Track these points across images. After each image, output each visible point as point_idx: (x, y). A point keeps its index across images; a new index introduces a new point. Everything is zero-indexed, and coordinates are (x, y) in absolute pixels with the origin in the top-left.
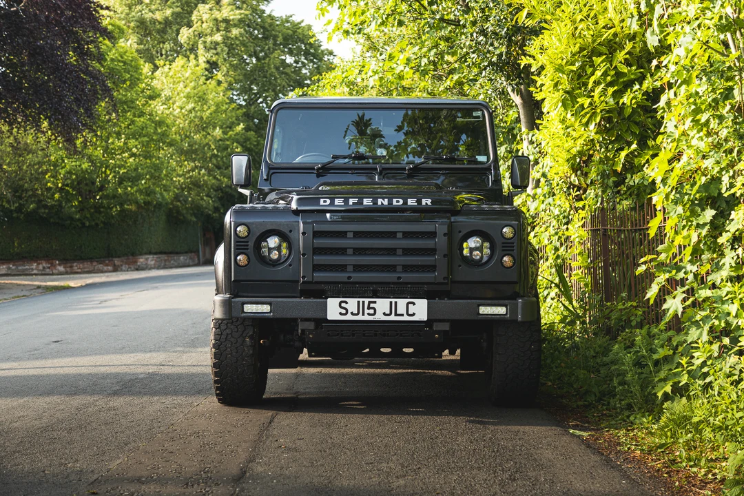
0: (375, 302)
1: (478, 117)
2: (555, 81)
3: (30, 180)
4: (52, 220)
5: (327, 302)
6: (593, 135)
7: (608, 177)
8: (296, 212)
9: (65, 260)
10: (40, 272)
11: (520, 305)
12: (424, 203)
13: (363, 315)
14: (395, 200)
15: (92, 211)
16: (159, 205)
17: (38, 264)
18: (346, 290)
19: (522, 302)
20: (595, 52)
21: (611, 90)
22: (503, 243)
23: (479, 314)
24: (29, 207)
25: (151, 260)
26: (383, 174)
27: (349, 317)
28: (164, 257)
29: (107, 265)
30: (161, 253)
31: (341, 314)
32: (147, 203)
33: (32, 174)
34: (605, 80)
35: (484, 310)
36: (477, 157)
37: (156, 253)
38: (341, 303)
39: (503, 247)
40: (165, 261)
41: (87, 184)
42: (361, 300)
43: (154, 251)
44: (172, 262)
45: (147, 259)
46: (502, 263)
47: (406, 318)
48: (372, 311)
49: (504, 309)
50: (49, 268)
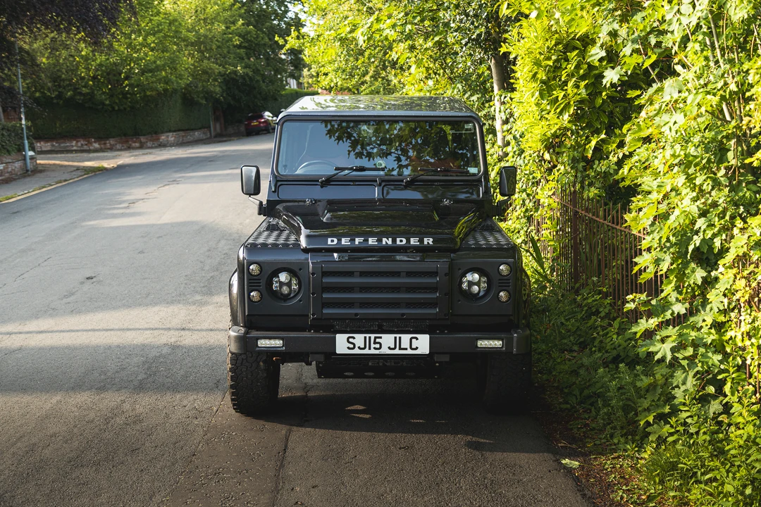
0: (381, 338)
1: (470, 130)
2: (534, 72)
3: (66, 72)
4: (87, 105)
5: (335, 337)
6: (566, 124)
7: (578, 162)
8: (306, 251)
9: (99, 139)
10: (79, 149)
11: (515, 340)
12: (426, 243)
13: (370, 349)
14: (398, 240)
15: (120, 96)
16: (175, 91)
17: (77, 142)
18: (353, 326)
19: (517, 337)
20: (569, 47)
21: (583, 84)
22: (500, 280)
23: (477, 347)
24: (66, 94)
25: (171, 137)
26: (382, 185)
27: (356, 351)
28: (181, 133)
29: (135, 142)
30: (179, 130)
31: (349, 348)
32: (166, 90)
33: (68, 67)
34: (578, 73)
35: (483, 344)
36: (469, 169)
37: (175, 131)
38: (349, 338)
39: (500, 283)
40: (183, 136)
41: (115, 75)
42: (368, 336)
43: (173, 129)
44: (189, 137)
45: (168, 137)
46: (498, 298)
47: (409, 352)
48: (378, 346)
49: (501, 342)
50: (86, 145)
